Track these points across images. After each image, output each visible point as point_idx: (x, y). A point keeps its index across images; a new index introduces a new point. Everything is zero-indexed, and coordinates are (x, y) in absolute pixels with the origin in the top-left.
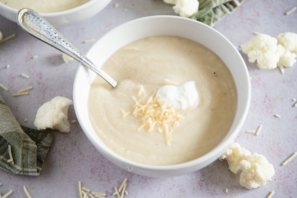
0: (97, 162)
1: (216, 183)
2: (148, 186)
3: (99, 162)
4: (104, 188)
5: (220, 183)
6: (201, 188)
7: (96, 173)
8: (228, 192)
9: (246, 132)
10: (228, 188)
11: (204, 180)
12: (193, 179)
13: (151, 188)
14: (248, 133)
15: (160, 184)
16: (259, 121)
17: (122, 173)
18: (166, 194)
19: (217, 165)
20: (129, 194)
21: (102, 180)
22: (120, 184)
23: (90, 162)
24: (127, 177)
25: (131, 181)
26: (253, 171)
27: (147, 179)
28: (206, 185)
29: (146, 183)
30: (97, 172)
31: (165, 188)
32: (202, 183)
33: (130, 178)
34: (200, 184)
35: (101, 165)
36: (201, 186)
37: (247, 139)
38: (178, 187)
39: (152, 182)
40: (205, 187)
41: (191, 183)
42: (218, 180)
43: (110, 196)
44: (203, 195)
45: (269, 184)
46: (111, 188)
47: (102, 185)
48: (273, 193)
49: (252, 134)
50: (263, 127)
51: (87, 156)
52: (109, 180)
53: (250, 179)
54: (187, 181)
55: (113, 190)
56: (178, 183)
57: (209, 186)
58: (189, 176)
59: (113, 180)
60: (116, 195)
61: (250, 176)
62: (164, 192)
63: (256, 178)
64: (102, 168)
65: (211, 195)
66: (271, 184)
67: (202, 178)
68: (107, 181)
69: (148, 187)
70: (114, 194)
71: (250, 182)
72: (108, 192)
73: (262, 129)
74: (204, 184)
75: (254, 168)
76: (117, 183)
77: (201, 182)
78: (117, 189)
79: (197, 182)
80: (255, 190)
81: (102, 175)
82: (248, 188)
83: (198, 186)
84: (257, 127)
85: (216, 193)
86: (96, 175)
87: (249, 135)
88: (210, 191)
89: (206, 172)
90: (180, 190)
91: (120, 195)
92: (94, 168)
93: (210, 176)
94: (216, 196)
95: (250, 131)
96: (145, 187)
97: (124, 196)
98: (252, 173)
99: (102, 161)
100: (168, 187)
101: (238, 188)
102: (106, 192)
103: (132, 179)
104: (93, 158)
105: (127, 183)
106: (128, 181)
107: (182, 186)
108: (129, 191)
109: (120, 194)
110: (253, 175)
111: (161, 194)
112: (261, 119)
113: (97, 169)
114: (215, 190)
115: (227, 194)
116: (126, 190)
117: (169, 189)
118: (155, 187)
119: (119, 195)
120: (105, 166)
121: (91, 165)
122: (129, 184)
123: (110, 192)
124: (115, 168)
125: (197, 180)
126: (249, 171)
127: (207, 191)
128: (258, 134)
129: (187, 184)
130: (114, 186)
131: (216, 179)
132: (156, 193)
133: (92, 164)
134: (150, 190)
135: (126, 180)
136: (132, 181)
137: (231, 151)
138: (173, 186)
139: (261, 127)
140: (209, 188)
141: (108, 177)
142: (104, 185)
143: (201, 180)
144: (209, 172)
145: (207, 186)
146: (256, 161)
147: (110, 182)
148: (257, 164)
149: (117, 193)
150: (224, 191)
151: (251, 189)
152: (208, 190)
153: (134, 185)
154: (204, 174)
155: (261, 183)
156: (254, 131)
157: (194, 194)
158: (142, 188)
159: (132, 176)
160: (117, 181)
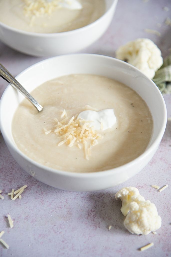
0: (9, 164)
1: (104, 218)
2: (42, 198)
3: (11, 165)
4: (4, 186)
5: (107, 219)
6: (88, 217)
7: (3, 172)
8: (111, 229)
9: (151, 186)
10: (113, 226)
11: (94, 211)
12: (84, 207)
13: (43, 201)
14: (152, 187)
15: (53, 201)
16: (167, 181)
17: (25, 180)
18: (54, 210)
19: (112, 203)
20: (22, 199)
21: (6, 179)
22: (19, 188)
23: (3, 162)
24: (28, 184)
25: (29, 189)
26: (139, 214)
27: (44, 192)
28: (94, 216)
29: (42, 195)
30: (5, 172)
31: (56, 205)
32: (91, 214)
33: (30, 186)
34: (89, 213)
35: (12, 168)
36: (88, 215)
37: (150, 192)
38: (68, 208)
39: (47, 196)
40: (92, 217)
41: (81, 210)
42: (106, 215)
43: (5, 195)
44: (86, 224)
45: (151, 236)
46: (9, 189)
47: (3, 183)
48: (152, 245)
49: (155, 189)
50: (168, 187)
51: (4, 157)
52: (11, 182)
53: (133, 222)
54: (79, 206)
55: (10, 191)
56: (69, 205)
57: (96, 217)
58: (83, 203)
59: (14, 183)
60: (10, 196)
61: (134, 217)
62: (53, 208)
63: (139, 222)
64: (10, 170)
65: (94, 226)
66: (154, 236)
67: (93, 209)
68: (9, 182)
69: (42, 200)
70: (9, 194)
71: (133, 224)
72: (4, 191)
73: (166, 188)
74: (93, 215)
75: (141, 211)
76: (17, 187)
77: (90, 212)
78: (14, 191)
79: (87, 211)
80: (136, 236)
81: (8, 175)
82: (130, 231)
83: (86, 214)
84: (162, 185)
85: (99, 226)
86: (3, 174)
87: (152, 189)
88: (94, 222)
89: (99, 206)
90: (68, 212)
91: (14, 197)
92: (4, 168)
93: (101, 210)
94: (98, 228)
95: (155, 186)
96: (39, 198)
97: (17, 199)
98: (137, 216)
99: (14, 165)
100: (59, 205)
101: (121, 229)
102: (3, 190)
103: (31, 188)
104: (7, 160)
105: (25, 190)
106: (26, 188)
107: (72, 209)
108: (23, 196)
109: (14, 195)
110: (137, 218)
111: (50, 209)
112: (169, 180)
113: (6, 169)
114: (99, 223)
115: (109, 231)
116: (21, 194)
117: (59, 207)
118: (48, 201)
119: (12, 196)
120: (14, 170)
121: (3, 165)
122: (27, 191)
123: (7, 191)
124: (22, 174)
125: (88, 209)
126: (135, 213)
127: (92, 222)
128: (161, 191)
129: (77, 209)
130: (12, 188)
131: (106, 214)
132: (46, 206)
133: (5, 164)
134: (42, 203)
135: (25, 186)
136: (31, 189)
137: (128, 192)
138: (64, 206)
139: (167, 186)
140: (95, 220)
141: (12, 179)
142: (4, 184)
143: (91, 210)
144: (102, 206)
145: (94, 218)
146: (145, 207)
147: (11, 183)
148: (145, 210)
149: (12, 194)
150: (108, 227)
151: (133, 233)
152: (94, 220)
153: (30, 193)
154: (96, 206)
155: (143, 229)
156: (159, 188)
157: (79, 220)
158: (36, 198)
159: (32, 185)
160: (18, 184)
